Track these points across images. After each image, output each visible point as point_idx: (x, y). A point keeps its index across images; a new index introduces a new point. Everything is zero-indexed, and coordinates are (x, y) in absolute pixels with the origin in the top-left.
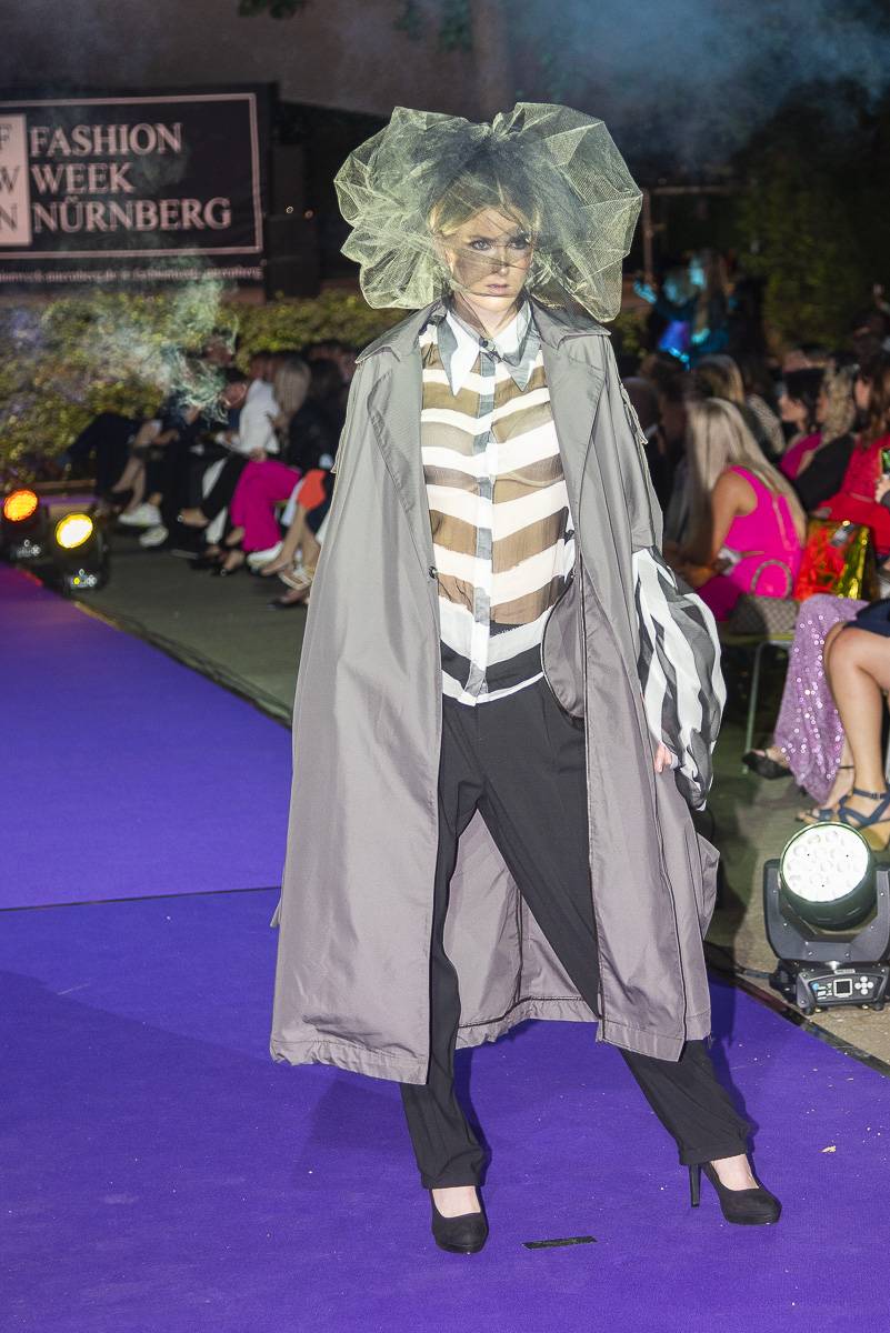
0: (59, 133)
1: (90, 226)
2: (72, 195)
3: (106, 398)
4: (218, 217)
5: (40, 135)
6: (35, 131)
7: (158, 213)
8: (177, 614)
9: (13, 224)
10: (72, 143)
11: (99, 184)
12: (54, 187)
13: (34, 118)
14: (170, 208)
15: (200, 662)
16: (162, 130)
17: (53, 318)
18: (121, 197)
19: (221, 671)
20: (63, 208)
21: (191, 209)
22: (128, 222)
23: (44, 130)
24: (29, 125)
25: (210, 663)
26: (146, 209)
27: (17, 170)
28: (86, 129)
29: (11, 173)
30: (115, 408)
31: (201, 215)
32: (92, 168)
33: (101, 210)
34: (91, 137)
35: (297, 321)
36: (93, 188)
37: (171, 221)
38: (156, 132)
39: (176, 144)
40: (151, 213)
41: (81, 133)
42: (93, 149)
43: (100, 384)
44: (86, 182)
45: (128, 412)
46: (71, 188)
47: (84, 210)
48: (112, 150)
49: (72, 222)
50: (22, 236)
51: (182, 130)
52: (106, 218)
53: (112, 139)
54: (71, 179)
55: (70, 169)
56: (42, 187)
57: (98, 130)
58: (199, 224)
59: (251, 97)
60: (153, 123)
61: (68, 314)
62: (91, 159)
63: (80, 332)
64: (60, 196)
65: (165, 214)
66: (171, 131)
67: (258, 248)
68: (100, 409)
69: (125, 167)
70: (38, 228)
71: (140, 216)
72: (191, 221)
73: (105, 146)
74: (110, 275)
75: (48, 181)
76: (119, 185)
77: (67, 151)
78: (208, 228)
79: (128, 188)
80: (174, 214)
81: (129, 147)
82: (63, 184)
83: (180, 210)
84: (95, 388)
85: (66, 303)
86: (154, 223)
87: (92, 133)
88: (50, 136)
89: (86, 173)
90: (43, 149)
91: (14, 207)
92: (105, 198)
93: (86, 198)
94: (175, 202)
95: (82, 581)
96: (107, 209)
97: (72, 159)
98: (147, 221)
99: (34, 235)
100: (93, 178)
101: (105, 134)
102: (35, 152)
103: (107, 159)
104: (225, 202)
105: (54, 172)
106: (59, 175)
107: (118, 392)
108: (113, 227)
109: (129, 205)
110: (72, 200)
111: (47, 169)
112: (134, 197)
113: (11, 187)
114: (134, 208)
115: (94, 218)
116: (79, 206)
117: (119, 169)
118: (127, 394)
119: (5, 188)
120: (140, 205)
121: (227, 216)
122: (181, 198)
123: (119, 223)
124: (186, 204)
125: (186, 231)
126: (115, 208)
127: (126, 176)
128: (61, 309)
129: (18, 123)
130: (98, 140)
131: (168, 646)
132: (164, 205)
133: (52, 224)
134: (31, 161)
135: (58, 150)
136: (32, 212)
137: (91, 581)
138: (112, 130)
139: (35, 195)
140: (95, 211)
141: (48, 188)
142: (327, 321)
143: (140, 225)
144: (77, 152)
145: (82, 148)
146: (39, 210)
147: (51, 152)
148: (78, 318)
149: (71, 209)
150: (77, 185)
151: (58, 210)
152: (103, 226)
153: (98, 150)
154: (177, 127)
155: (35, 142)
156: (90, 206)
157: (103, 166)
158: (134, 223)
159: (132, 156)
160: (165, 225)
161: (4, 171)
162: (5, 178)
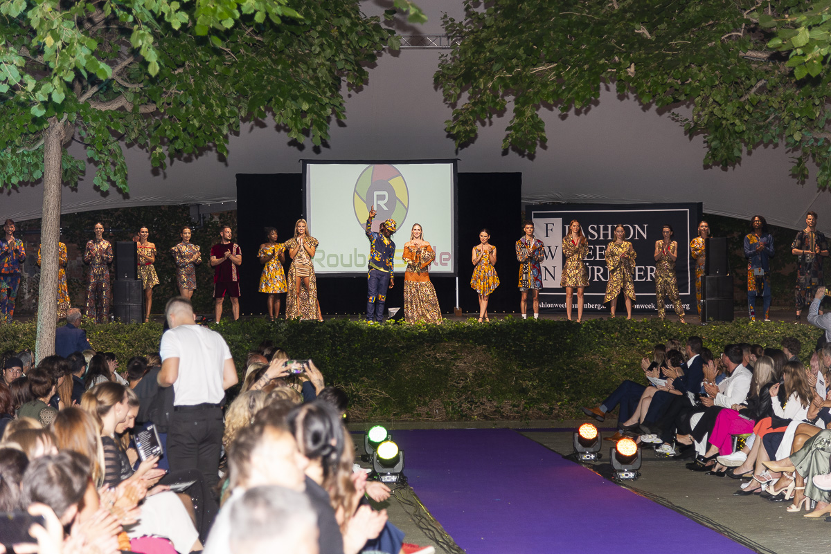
9: (554, 278)
13: (566, 219)
15: (714, 525)
16: (637, 228)
19: (728, 530)
24: (564, 223)
25: (719, 525)
28: (596, 226)
29: (553, 250)
32: (597, 247)
34: (598, 231)
35: (722, 334)
36: (598, 259)
37: (640, 277)
38: (634, 228)
39: (645, 236)
41: (593, 228)
42: (599, 236)
44: (595, 255)
47: (593, 269)
51: (647, 227)
53: (609, 232)
57: (602, 226)
59: (688, 210)
60: (632, 223)
62: (598, 242)
66: (642, 228)
67: (689, 294)
73: (606, 235)
83: (645, 272)
87: (599, 228)
89: (594, 250)
91: (554, 267)
93: (593, 264)
95: (627, 475)
100: (598, 252)
101: (606, 229)
113: (553, 257)
122: (646, 265)
124: (649, 268)
129: (558, 222)
130: (602, 232)
131: (690, 514)
137: (632, 475)
138: (610, 226)
140: (599, 270)
142: (739, 334)
145: (593, 236)
152: (602, 278)
153: (602, 238)
154: (645, 226)
156: (596, 268)
161: (549, 247)
162: (550, 251)
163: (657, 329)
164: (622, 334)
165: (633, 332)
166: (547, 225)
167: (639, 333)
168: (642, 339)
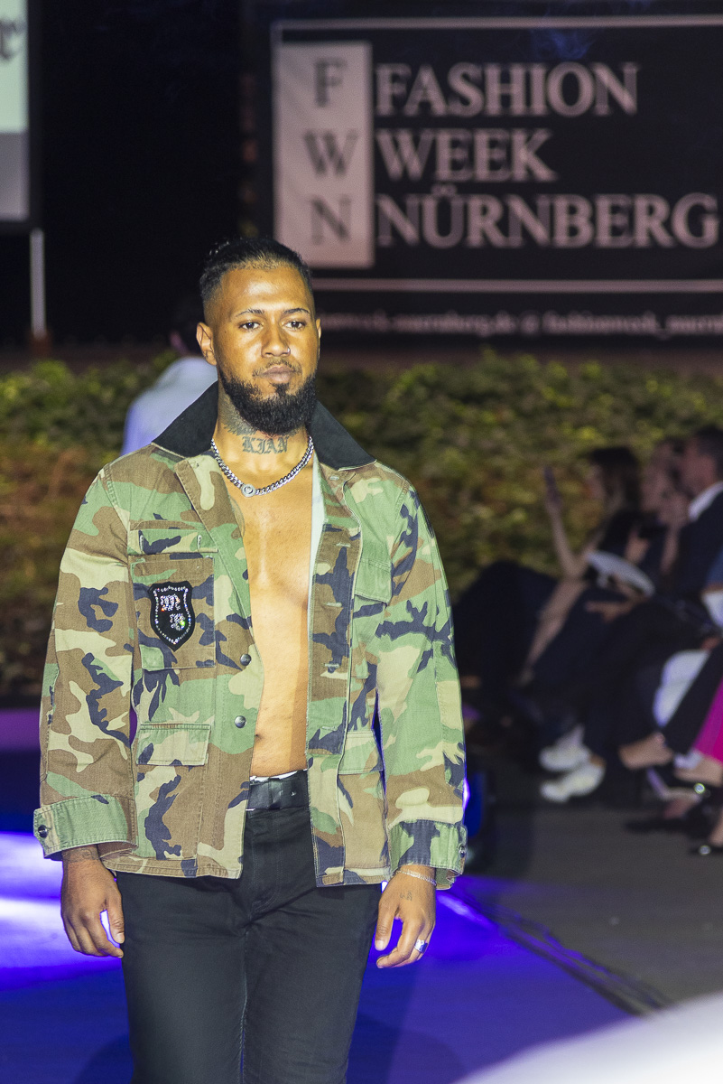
0: (427, 77)
1: (475, 239)
2: (444, 183)
3: (494, 538)
4: (695, 225)
5: (395, 78)
6: (385, 72)
7: (593, 220)
8: (614, 921)
9: (343, 233)
10: (448, 93)
11: (494, 165)
12: (416, 168)
13: (384, 50)
14: (615, 210)
16: (605, 75)
17: (408, 393)
18: (529, 190)
20: (430, 205)
21: (651, 210)
22: (540, 232)
23: (402, 70)
24: (377, 59)
26: (572, 211)
27: (352, 137)
28: (473, 71)
29: (341, 142)
30: (509, 554)
31: (668, 225)
32: (482, 138)
33: (495, 209)
34: (481, 85)
36: (482, 173)
37: (615, 231)
38: (594, 77)
39: (627, 100)
40: (582, 221)
41: (466, 77)
42: (485, 104)
43: (484, 512)
44: (471, 161)
45: (533, 561)
46: (444, 172)
47: (466, 209)
48: (518, 107)
49: (444, 227)
50: (357, 251)
51: (639, 74)
52: (503, 224)
53: (517, 89)
54: (445, 155)
55: (444, 138)
56: (394, 167)
57: (493, 73)
58: (663, 237)
60: (588, 62)
61: (434, 388)
62: (482, 121)
63: (455, 420)
64: (426, 182)
65: (605, 220)
66: (620, 76)
68: (486, 558)
69: (541, 136)
70: (386, 239)
71: (562, 221)
72: (651, 235)
73: (506, 100)
74: (504, 324)
75: (406, 158)
76: (529, 171)
77: (439, 107)
78: (679, 247)
79: (543, 173)
80: (621, 220)
81: (547, 103)
82: (431, 164)
83: (631, 213)
84: (478, 522)
85: (428, 369)
86: (585, 233)
87: (484, 76)
88: (411, 82)
89: (471, 148)
90: (398, 102)
91: (345, 202)
92: (501, 190)
93: (470, 188)
94: (622, 201)
96: (506, 211)
97: (449, 122)
98: (573, 231)
99: (379, 251)
100: (483, 154)
101: (505, 79)
102: (385, 107)
103: (506, 121)
104: (709, 202)
105: (416, 142)
106: (426, 151)
107: (516, 526)
108: (516, 240)
109: (543, 202)
110: (444, 191)
111: (405, 138)
112: (550, 189)
113: (341, 166)
114: (552, 209)
115: (482, 222)
116: (457, 203)
117: (529, 139)
118: (531, 531)
119: (331, 169)
120: (562, 204)
121: (710, 227)
122: (633, 190)
123: (526, 233)
124: (641, 203)
125: (642, 251)
126: (518, 207)
127: (543, 153)
128: (421, 380)
129: (356, 56)
130: (494, 89)
132: (604, 203)
133: (409, 232)
134: (379, 123)
135: (426, 106)
136: (376, 213)
138: (517, 73)
139: (384, 183)
140: (484, 211)
141: (405, 171)
143: (562, 239)
144: (457, 109)
145: (465, 101)
146: (388, 207)
147: (411, 109)
148: (452, 396)
149: (444, 208)
150: (455, 165)
151: (421, 208)
152: (497, 238)
153: (494, 107)
154: (630, 70)
155: (386, 90)
156: (475, 203)
157: (500, 135)
158: (552, 231)
159: (551, 119)
160: (605, 239)
161: (330, 138)
162: (332, 150)
163: (628, 398)
164: (521, 414)
165: (553, 408)
166: (322, 66)
167: (569, 409)
168: (578, 426)
